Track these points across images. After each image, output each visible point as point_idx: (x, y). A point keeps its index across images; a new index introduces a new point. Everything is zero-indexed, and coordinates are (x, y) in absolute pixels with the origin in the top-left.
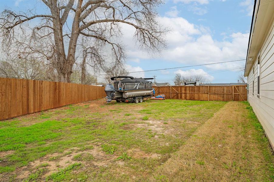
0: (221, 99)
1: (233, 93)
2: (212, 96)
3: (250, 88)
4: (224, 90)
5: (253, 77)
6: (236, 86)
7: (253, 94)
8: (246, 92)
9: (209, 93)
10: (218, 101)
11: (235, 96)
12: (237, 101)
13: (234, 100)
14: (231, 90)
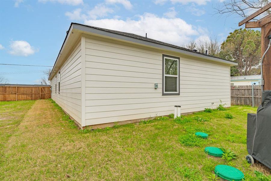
0: (30, 98)
1: (40, 93)
2: (20, 96)
3: (53, 89)
4: (32, 90)
5: (56, 81)
6: (43, 88)
7: (56, 93)
8: (50, 92)
9: (17, 94)
10: (26, 100)
11: (41, 95)
12: (43, 99)
13: (41, 99)
14: (38, 90)
